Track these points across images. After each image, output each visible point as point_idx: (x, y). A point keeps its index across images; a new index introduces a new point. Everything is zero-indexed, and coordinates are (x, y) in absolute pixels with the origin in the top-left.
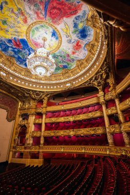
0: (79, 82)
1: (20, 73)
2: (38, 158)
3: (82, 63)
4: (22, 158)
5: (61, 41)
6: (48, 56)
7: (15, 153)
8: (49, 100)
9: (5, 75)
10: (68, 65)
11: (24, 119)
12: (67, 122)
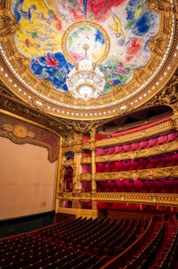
0: (139, 101)
1: (59, 100)
2: (90, 208)
3: (143, 72)
4: (71, 207)
5: (109, 44)
6: (94, 69)
7: (62, 201)
8: (97, 131)
9: (41, 104)
10: (121, 78)
11: (68, 159)
12: (126, 161)
